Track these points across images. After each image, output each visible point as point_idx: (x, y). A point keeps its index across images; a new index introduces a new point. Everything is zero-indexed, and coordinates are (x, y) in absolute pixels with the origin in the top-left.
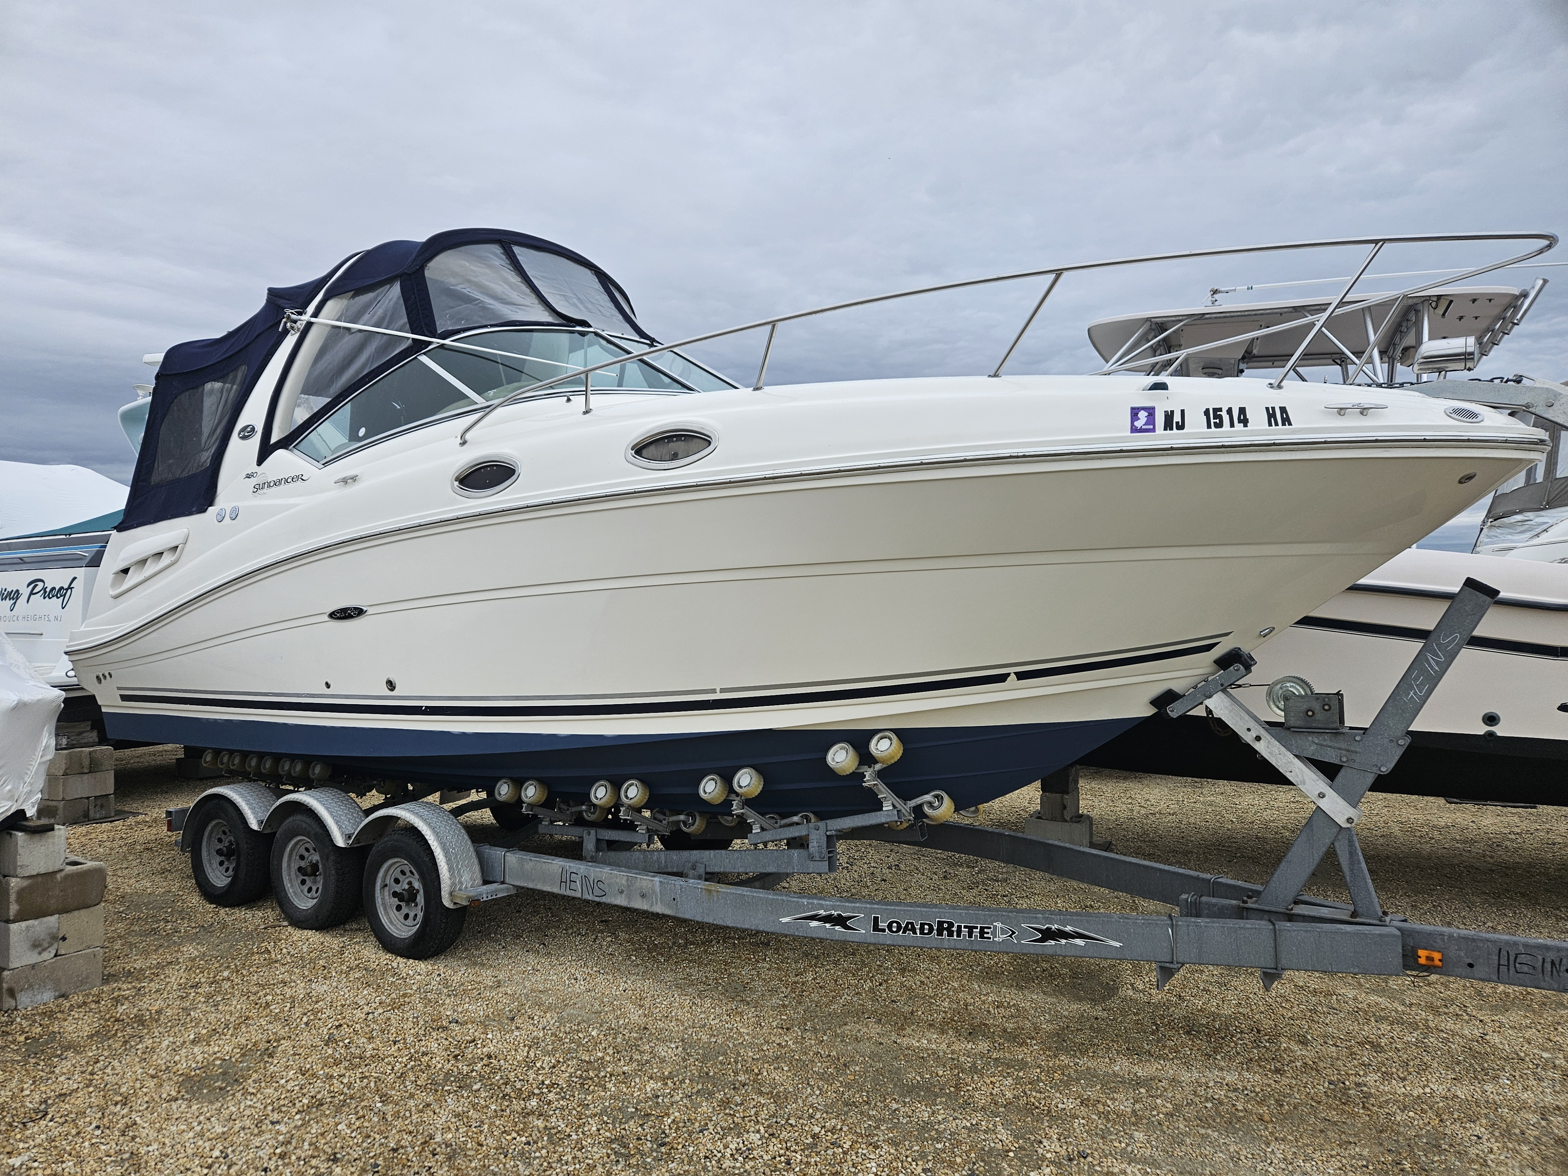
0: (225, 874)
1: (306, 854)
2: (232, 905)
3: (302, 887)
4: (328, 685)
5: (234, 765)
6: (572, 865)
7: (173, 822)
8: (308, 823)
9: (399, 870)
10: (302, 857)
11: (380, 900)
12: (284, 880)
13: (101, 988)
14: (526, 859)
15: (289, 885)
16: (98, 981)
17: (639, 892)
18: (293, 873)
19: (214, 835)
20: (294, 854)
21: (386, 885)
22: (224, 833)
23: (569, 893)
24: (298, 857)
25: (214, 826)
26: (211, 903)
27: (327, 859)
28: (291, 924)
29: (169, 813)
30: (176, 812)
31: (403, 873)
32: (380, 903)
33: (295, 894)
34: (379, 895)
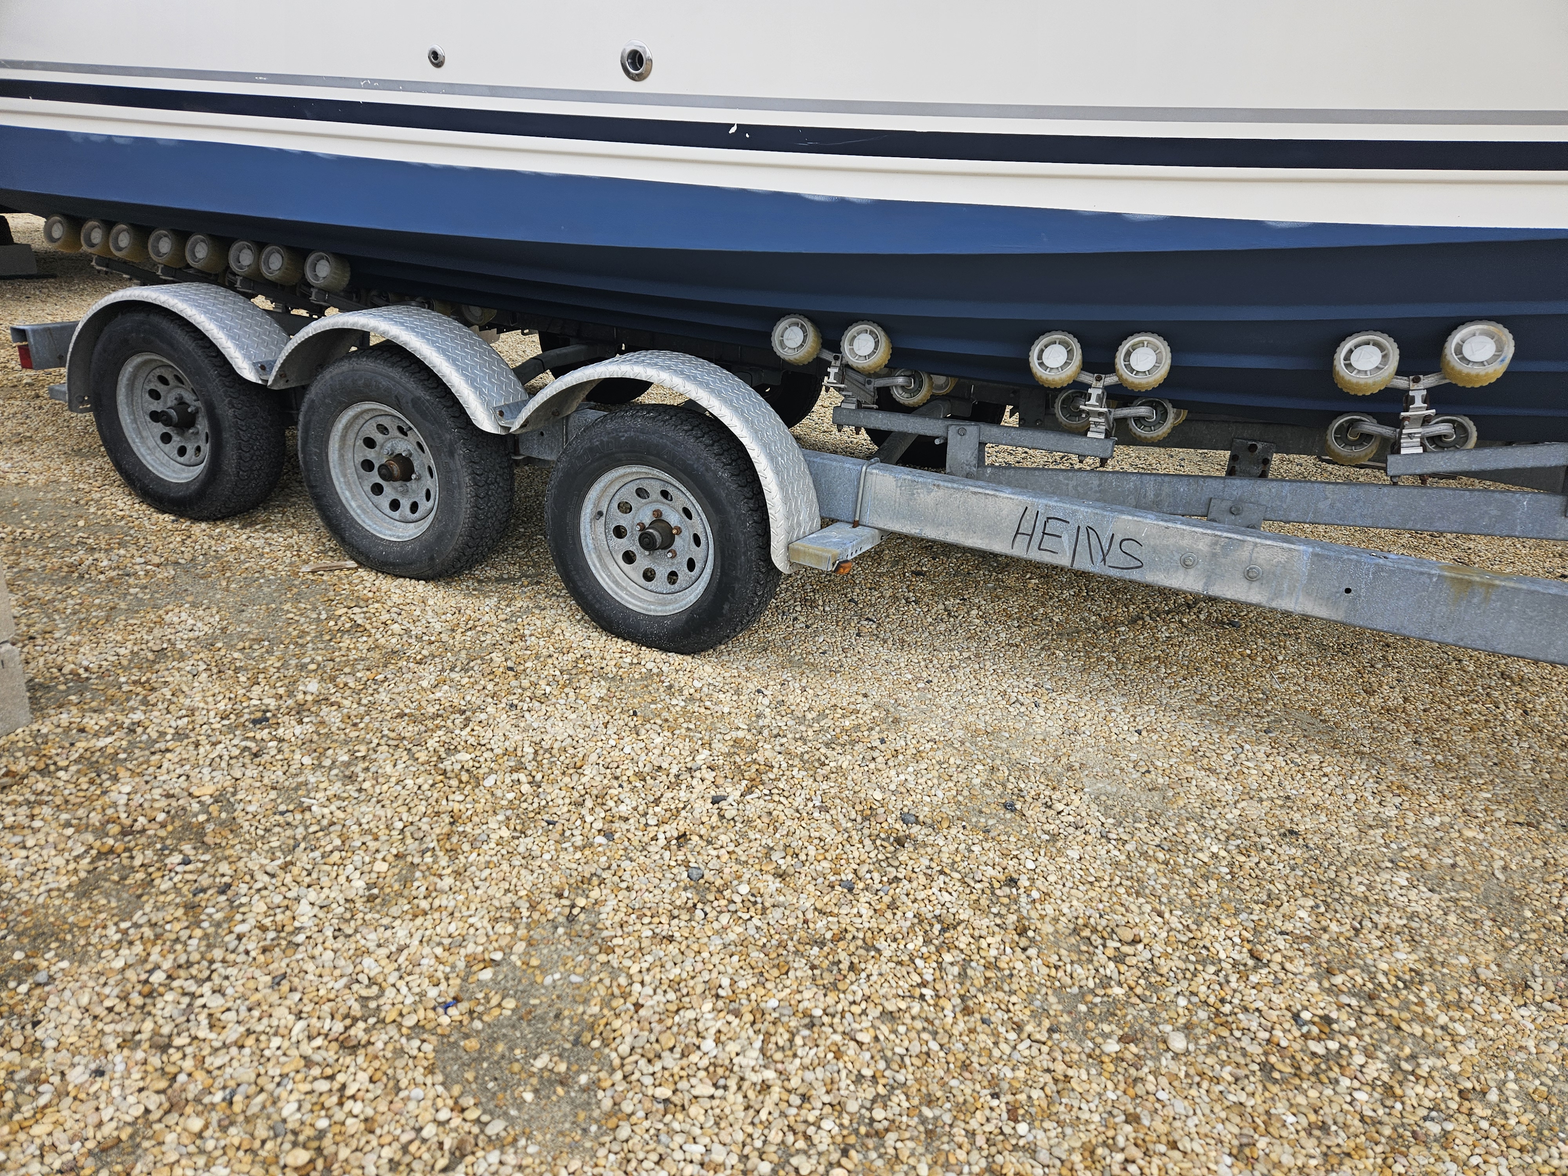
0: (180, 459)
1: (378, 437)
2: (214, 518)
3: (375, 498)
4: (436, 59)
5: (120, 249)
6: (1052, 503)
7: (33, 350)
8: (393, 379)
9: (633, 487)
10: (370, 443)
11: (590, 542)
12: (336, 483)
13: (35, 727)
14: (925, 483)
15: (348, 494)
16: (23, 712)
17: (1177, 557)
18: (351, 471)
19: (138, 384)
20: (351, 435)
21: (600, 514)
22: (163, 380)
23: (1046, 558)
24: (360, 442)
25: (138, 368)
26: (164, 512)
27: (452, 454)
28: (361, 565)
29: (20, 334)
30: (34, 331)
31: (641, 493)
32: (591, 546)
33: (364, 511)
34: (588, 532)
